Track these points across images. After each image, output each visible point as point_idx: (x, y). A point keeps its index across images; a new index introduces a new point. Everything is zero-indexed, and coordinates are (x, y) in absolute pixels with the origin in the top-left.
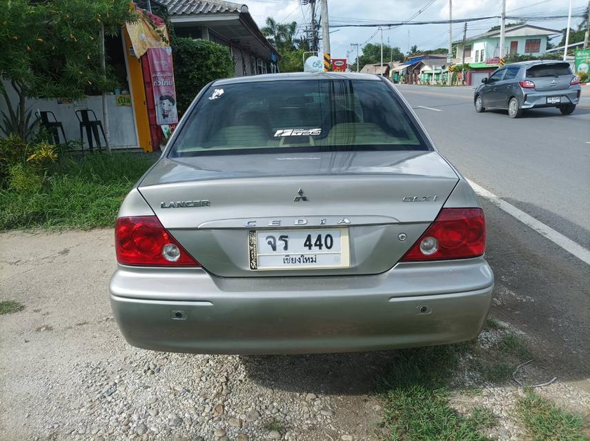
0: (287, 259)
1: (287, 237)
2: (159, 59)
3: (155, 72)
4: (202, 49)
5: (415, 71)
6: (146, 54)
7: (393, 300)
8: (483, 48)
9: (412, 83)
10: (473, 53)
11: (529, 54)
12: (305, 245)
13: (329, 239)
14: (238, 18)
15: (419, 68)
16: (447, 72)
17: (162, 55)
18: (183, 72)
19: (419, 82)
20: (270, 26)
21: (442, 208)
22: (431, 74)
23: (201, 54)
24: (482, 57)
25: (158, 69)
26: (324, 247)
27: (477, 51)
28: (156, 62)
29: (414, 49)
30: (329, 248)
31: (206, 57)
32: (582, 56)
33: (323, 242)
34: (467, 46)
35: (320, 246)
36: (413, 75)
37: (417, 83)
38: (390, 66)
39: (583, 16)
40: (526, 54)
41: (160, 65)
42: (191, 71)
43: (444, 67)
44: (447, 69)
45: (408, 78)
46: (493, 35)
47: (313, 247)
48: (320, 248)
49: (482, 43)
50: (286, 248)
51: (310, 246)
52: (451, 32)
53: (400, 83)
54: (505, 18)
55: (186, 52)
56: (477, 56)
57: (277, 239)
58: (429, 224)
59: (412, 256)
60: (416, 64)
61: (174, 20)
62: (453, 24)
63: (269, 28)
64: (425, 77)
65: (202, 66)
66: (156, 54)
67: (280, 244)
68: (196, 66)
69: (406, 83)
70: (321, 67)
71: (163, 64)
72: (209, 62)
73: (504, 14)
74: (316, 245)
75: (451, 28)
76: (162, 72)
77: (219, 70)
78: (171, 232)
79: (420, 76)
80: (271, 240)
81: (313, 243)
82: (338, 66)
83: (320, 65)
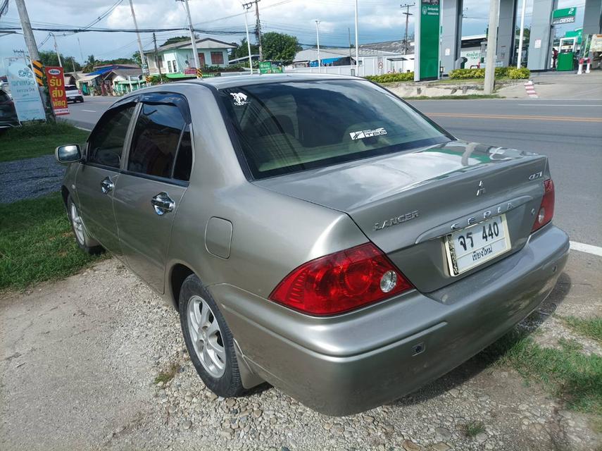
1: (470, 233)
5: (107, 82)
8: (175, 59)
9: (106, 95)
10: (165, 64)
11: (216, 65)
12: (484, 238)
13: (496, 226)
15: (110, 78)
16: (145, 82)
19: (114, 93)
22: (128, 85)
24: (175, 68)
27: (169, 62)
29: (92, 58)
30: (497, 235)
32: (265, 68)
33: (493, 231)
34: (157, 56)
35: (492, 235)
36: (106, 86)
37: (112, 95)
38: (74, 76)
39: (255, 33)
40: (214, 65)
43: (141, 78)
44: (144, 79)
45: (100, 89)
46: (181, 46)
48: (492, 237)
49: (173, 54)
50: (472, 245)
51: (486, 237)
52: (140, 42)
53: (92, 95)
54: (193, 30)
56: (169, 67)
57: (465, 238)
59: (535, 227)
60: (106, 74)
62: (140, 33)
64: (120, 87)
67: (468, 241)
69: (99, 95)
73: (191, 26)
74: (489, 235)
75: (139, 37)
79: (113, 86)
80: (462, 240)
81: (487, 234)
82: (55, 76)
83: (29, 74)
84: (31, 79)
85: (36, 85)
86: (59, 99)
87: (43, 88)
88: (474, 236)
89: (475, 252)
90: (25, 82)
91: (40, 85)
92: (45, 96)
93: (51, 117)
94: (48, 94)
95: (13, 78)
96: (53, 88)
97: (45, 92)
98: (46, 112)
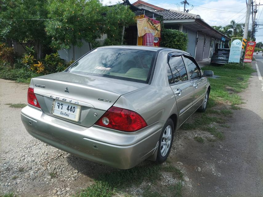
0: (62, 113)
1: (63, 104)
2: (149, 38)
3: (147, 43)
4: (173, 34)
6: (145, 35)
7: (85, 138)
13: (74, 109)
14: (194, 21)
17: (151, 36)
18: (164, 43)
20: (232, 24)
21: (112, 106)
23: (173, 36)
25: (148, 41)
26: (72, 111)
28: (148, 39)
30: (73, 112)
31: (174, 38)
33: (72, 110)
41: (149, 40)
42: (167, 43)
47: (69, 111)
48: (71, 112)
50: (62, 108)
51: (68, 110)
55: (167, 35)
57: (60, 104)
58: (105, 112)
59: (99, 123)
61: (165, 22)
63: (231, 25)
65: (172, 41)
66: (149, 35)
67: (60, 106)
68: (169, 41)
70: (241, 45)
71: (150, 40)
72: (175, 40)
74: (70, 110)
76: (150, 43)
77: (178, 43)
78: (35, 95)
80: (58, 104)
81: (69, 109)
82: (251, 45)
83: (240, 44)
84: (240, 46)
85: (241, 49)
86: (249, 55)
87: (243, 50)
88: (64, 106)
89: (62, 112)
90: (237, 47)
91: (242, 49)
92: (242, 54)
93: (242, 62)
94: (244, 53)
95: (233, 45)
96: (248, 51)
97: (243, 52)
98: (240, 60)
